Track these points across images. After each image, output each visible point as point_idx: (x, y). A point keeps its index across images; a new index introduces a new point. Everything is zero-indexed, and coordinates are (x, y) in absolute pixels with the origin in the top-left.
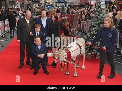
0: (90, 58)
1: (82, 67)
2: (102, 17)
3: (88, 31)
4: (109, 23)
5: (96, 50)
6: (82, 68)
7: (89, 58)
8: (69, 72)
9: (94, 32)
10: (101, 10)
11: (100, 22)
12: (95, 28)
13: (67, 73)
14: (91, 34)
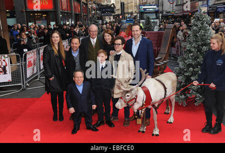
0: (185, 104)
1: (170, 119)
2: (204, 35)
3: (181, 59)
4: (218, 42)
5: (193, 90)
6: (169, 121)
7: (182, 104)
8: (145, 127)
9: (190, 60)
10: (202, 24)
11: (200, 43)
12: (192, 54)
13: (141, 130)
14: (186, 63)
